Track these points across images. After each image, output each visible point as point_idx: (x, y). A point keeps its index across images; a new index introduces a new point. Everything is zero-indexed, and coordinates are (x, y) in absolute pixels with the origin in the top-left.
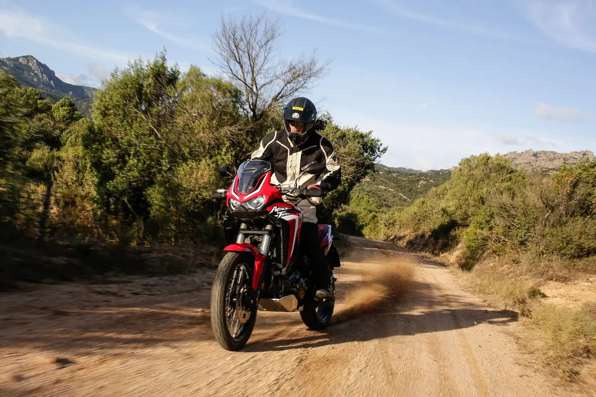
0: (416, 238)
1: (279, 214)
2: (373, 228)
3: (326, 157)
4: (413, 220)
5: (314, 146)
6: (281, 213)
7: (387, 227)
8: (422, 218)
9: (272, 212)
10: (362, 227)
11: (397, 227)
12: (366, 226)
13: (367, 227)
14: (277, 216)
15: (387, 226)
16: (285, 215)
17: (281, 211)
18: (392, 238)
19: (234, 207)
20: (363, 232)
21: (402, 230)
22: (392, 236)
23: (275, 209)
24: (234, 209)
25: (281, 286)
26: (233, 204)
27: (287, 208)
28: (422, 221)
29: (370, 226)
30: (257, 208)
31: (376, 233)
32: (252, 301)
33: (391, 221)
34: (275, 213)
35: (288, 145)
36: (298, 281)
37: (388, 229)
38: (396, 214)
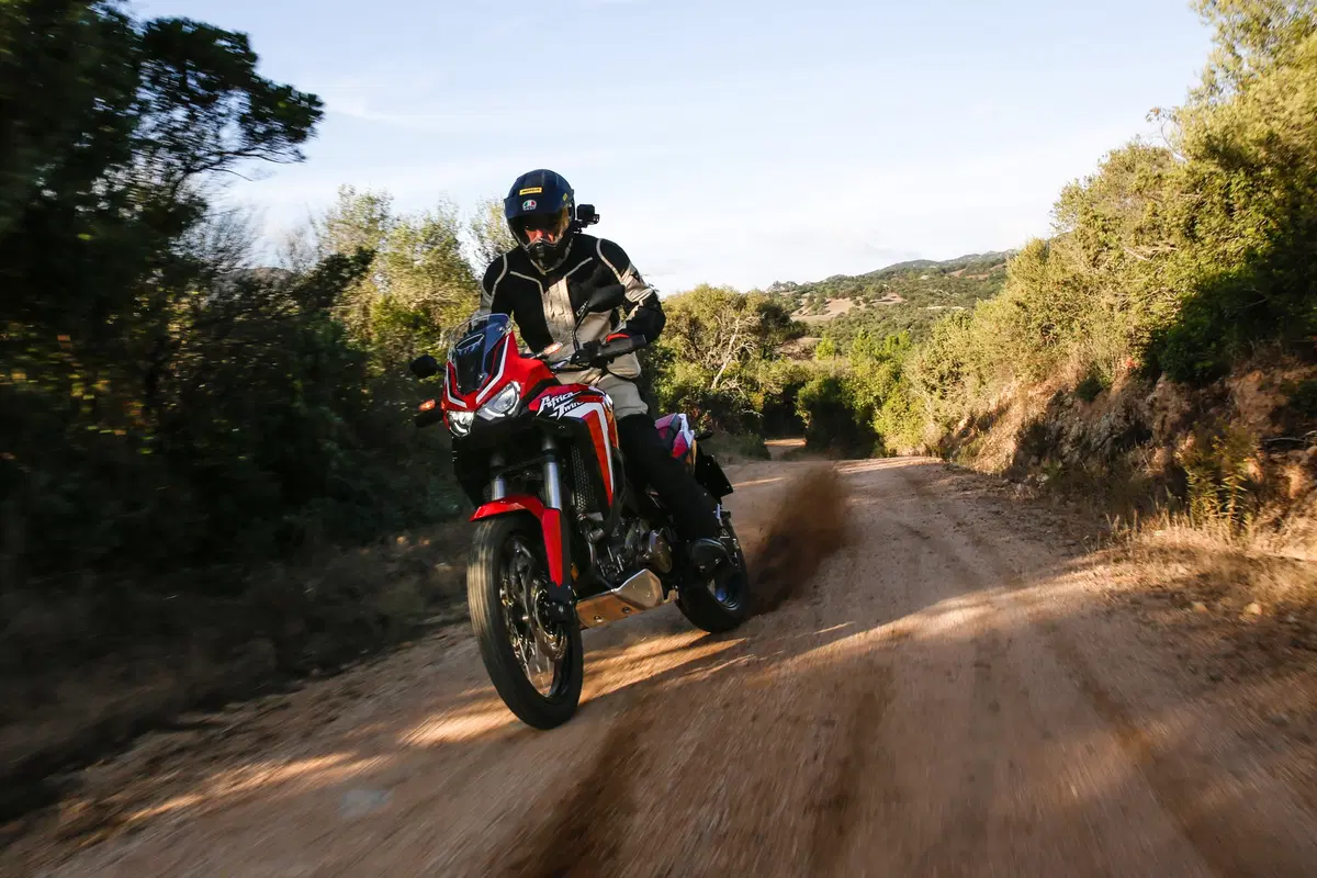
0: (1058, 401)
1: (558, 410)
2: (903, 406)
3: (618, 276)
4: (1020, 335)
5: (587, 261)
6: (561, 407)
7: (938, 393)
8: (1056, 315)
9: (542, 409)
10: (869, 412)
11: (971, 381)
12: (880, 405)
13: (884, 408)
14: (555, 414)
15: (934, 388)
16: (572, 409)
17: (561, 402)
18: (962, 424)
19: (465, 426)
20: (876, 427)
21: (992, 385)
22: (961, 418)
23: (547, 402)
24: (464, 431)
25: (615, 559)
26: (458, 422)
27: (571, 394)
28: (1057, 329)
29: (890, 403)
30: (510, 413)
31: (914, 420)
32: (561, 610)
33: (945, 367)
34: (549, 410)
35: (536, 273)
36: (646, 537)
37: (942, 398)
38: (956, 337)
